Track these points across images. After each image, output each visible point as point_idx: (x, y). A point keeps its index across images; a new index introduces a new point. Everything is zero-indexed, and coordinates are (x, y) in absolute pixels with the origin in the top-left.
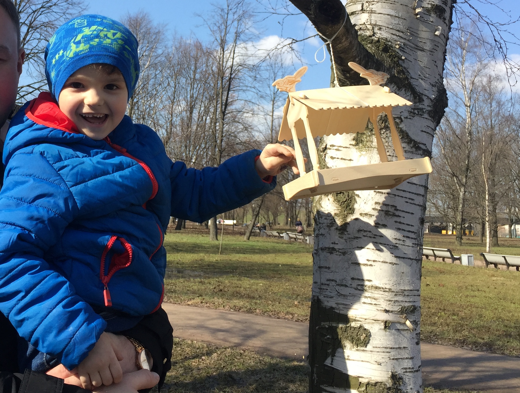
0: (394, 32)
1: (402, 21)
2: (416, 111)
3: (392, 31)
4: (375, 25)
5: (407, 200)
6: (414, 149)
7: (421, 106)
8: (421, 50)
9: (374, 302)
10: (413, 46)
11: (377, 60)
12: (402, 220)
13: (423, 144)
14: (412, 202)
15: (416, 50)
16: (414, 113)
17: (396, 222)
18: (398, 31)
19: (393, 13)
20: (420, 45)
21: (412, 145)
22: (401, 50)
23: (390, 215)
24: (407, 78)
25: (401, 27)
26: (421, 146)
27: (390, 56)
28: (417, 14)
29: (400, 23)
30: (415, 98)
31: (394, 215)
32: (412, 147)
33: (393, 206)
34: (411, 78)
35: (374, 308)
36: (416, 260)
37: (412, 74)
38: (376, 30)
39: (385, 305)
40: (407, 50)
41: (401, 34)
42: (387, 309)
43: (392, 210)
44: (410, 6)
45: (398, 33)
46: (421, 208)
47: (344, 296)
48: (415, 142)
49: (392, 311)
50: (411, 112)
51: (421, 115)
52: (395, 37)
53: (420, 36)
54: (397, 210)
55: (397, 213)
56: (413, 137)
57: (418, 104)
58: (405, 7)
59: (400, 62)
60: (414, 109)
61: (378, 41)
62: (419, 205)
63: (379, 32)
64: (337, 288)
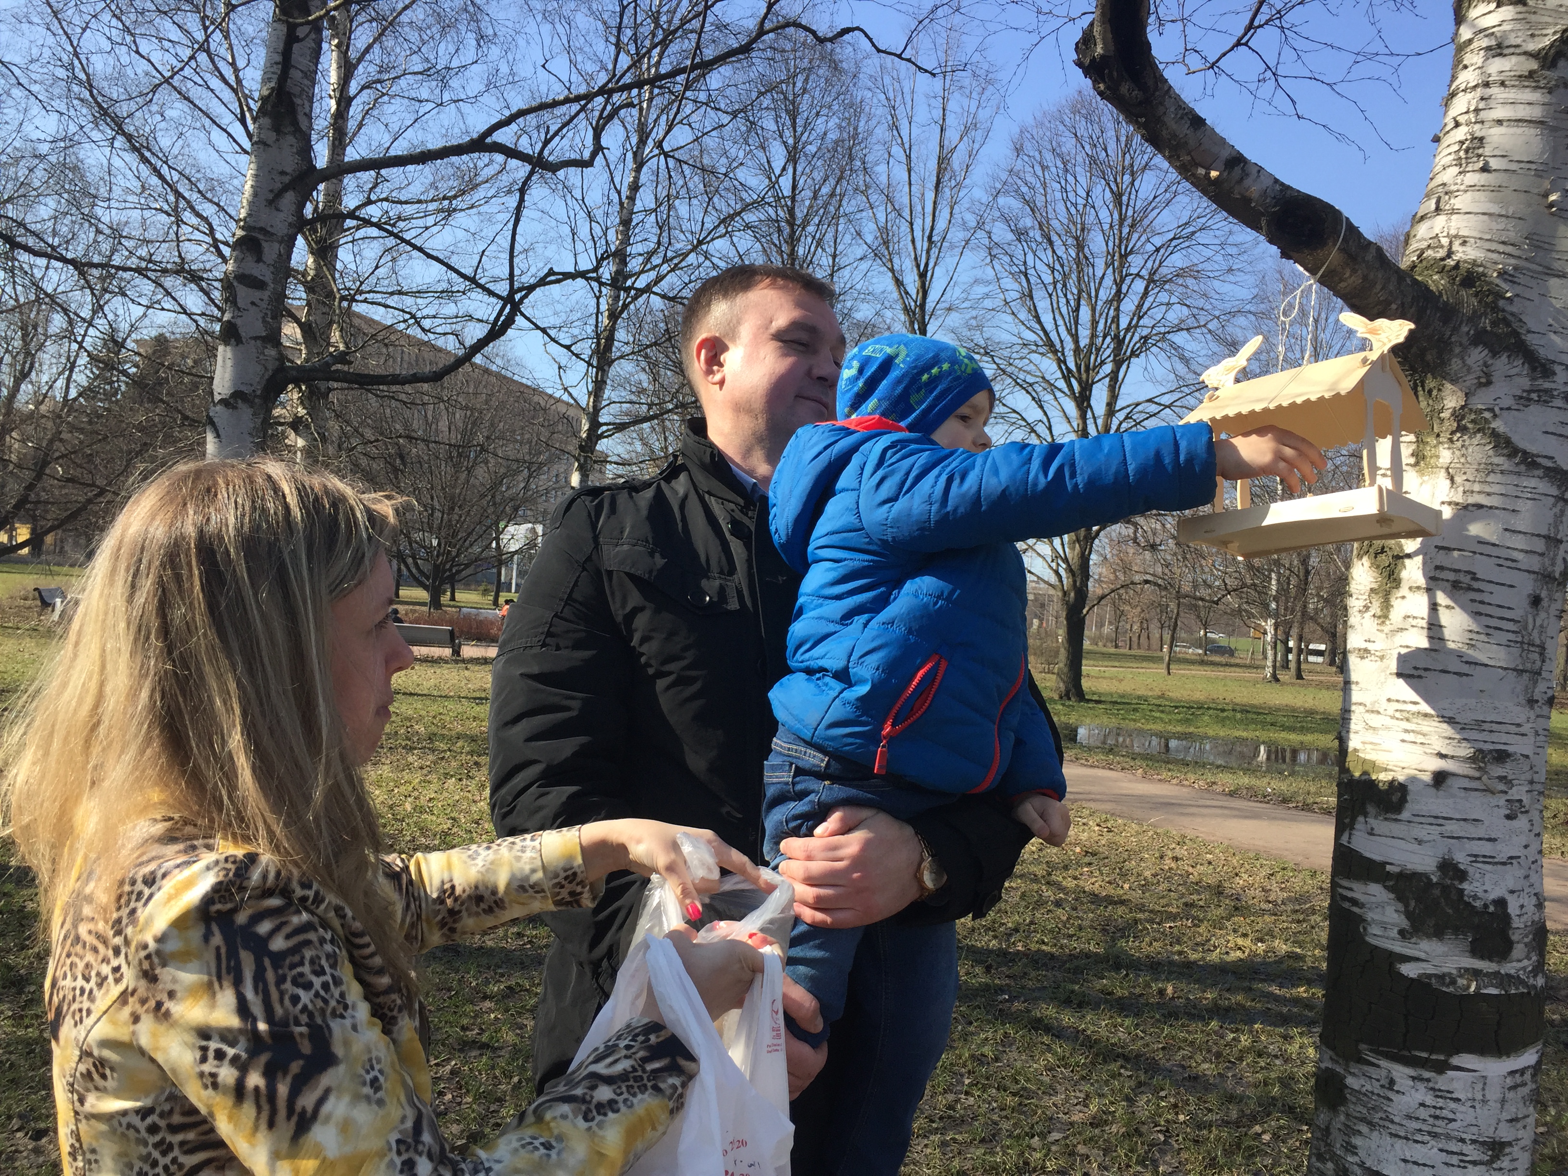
0: (1494, 246)
1: (1513, 222)
2: (1534, 396)
3: (1488, 245)
4: (1456, 236)
5: (1501, 562)
6: (1523, 468)
7: (1547, 385)
8: (1558, 276)
9: (1420, 738)
10: (1540, 269)
11: (1446, 303)
12: (1486, 598)
13: (1546, 457)
14: (1513, 565)
15: (1546, 278)
16: (1529, 400)
17: (1472, 601)
18: (1503, 243)
19: (1494, 209)
20: (1557, 265)
21: (1517, 460)
22: (1505, 280)
23: (1461, 588)
24: (1516, 334)
25: (1512, 236)
26: (1539, 460)
27: (1476, 295)
28: (1551, 205)
29: (1509, 226)
30: (1533, 369)
31: (1470, 588)
32: (1517, 464)
33: (1468, 572)
34: (1529, 332)
35: (1418, 749)
36: (1514, 670)
37: (1531, 324)
38: (1456, 247)
39: (1440, 745)
40: (1521, 279)
41: (1509, 249)
42: (1444, 752)
43: (1466, 579)
44: (1536, 191)
45: (1501, 248)
46: (1532, 576)
47: (1374, 729)
48: (1525, 453)
49: (1453, 757)
50: (1521, 398)
51: (1546, 402)
52: (1495, 256)
53: (1558, 248)
54: (1478, 579)
55: (1476, 585)
56: (1523, 444)
57: (1540, 382)
58: (1523, 195)
59: (1501, 303)
60: (1529, 392)
61: (1457, 266)
62: (1528, 572)
63: (1461, 249)
64: (1367, 716)
